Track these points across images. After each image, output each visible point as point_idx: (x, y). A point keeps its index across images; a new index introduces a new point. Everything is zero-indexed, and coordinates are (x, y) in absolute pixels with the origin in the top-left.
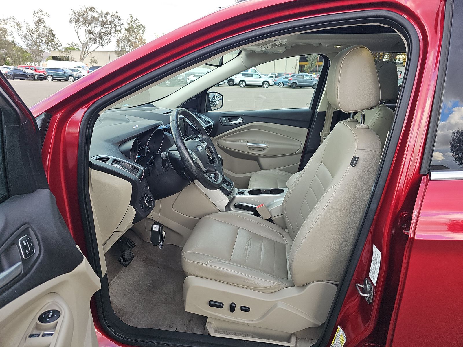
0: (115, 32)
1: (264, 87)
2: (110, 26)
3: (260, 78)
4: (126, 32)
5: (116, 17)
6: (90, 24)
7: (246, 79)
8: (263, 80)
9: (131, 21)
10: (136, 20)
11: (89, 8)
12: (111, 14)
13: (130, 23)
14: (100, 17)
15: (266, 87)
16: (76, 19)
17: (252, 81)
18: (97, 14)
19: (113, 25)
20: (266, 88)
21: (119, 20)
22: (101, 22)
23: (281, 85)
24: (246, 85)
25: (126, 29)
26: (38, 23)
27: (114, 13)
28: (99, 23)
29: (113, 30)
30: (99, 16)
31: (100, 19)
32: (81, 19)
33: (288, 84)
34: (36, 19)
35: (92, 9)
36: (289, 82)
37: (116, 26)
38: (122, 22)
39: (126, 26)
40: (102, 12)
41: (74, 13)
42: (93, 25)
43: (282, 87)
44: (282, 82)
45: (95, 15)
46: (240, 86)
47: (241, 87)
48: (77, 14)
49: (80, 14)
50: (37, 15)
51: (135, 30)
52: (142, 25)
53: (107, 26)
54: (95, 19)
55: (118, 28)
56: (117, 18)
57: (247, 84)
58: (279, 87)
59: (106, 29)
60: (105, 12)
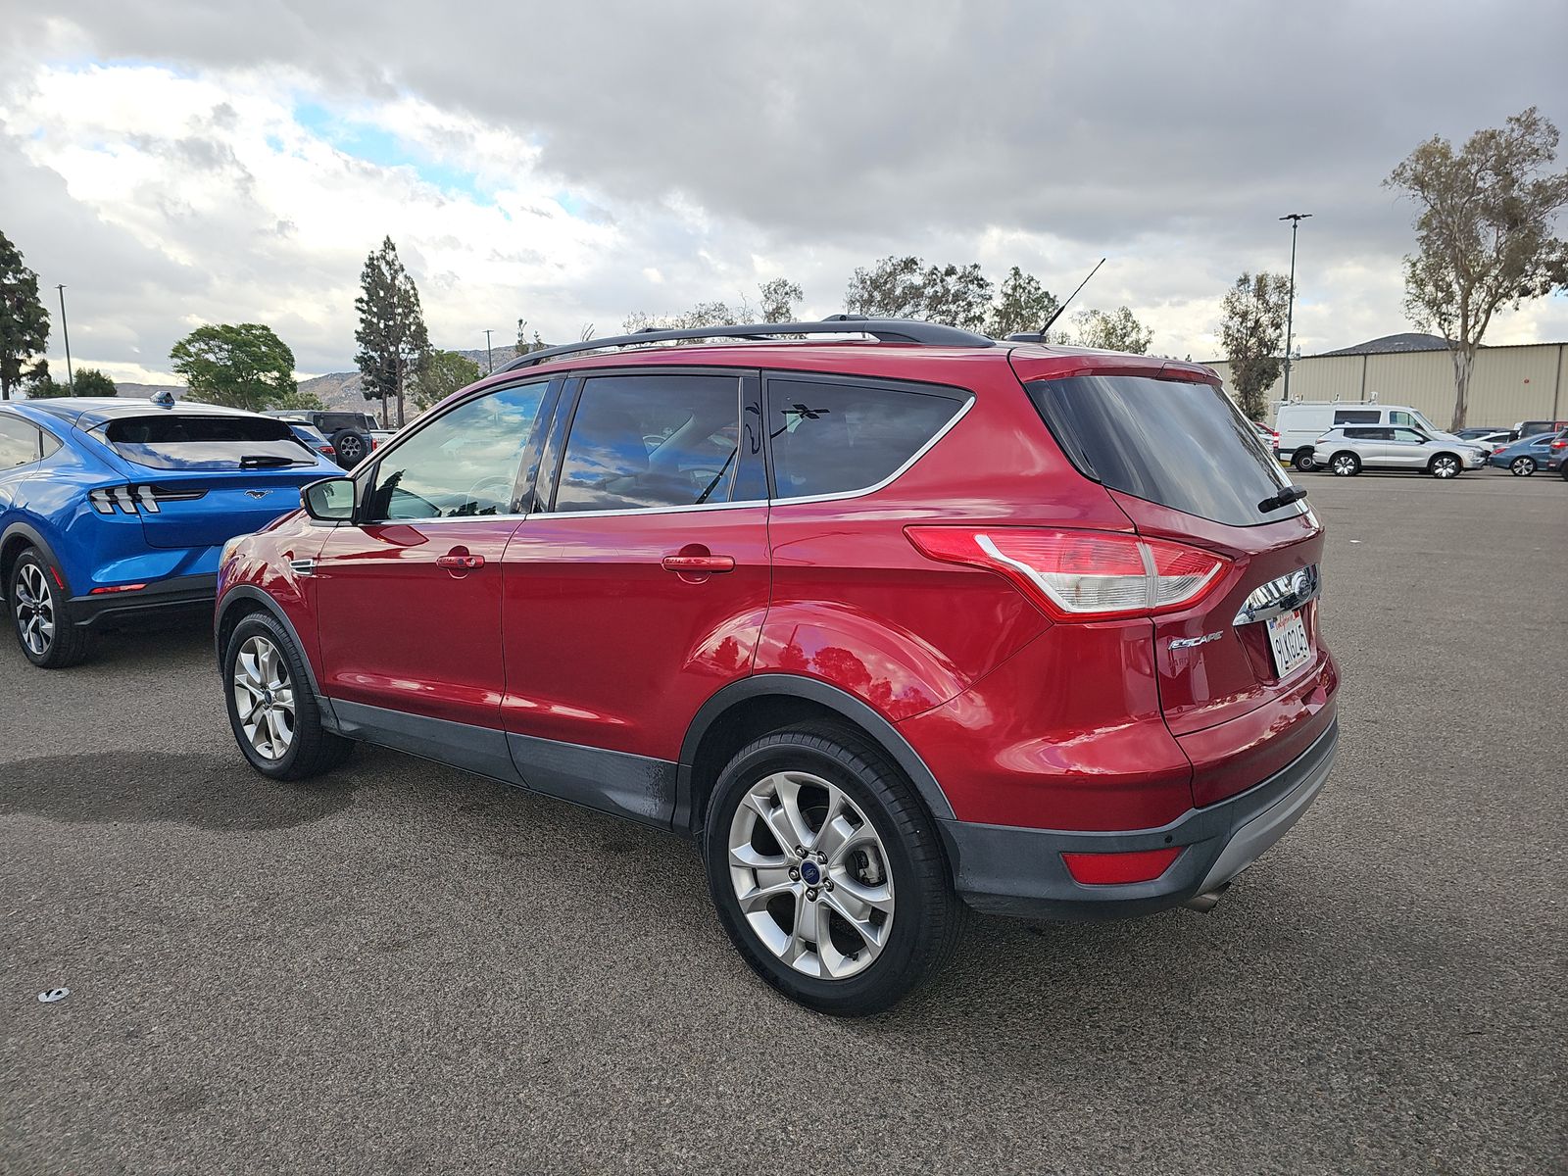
0: (966, 322)
1: (1438, 477)
2: (953, 308)
3: (1422, 443)
4: (997, 319)
5: (972, 282)
6: (899, 307)
7: (1360, 446)
8: (1431, 449)
9: (1014, 288)
10: (1029, 283)
11: (903, 264)
12: (960, 271)
13: (1010, 292)
14: (929, 284)
15: (1444, 475)
16: (866, 296)
17: (1386, 454)
18: (922, 278)
19: (962, 304)
20: (1446, 478)
21: (981, 286)
22: (930, 298)
23: (1523, 467)
24: (1359, 469)
25: (997, 311)
26: (774, 315)
27: (969, 269)
28: (924, 302)
29: (961, 317)
30: (927, 282)
31: (929, 291)
32: (877, 296)
33: (1548, 463)
34: (770, 307)
35: (909, 265)
36: (1553, 456)
37: (970, 304)
38: (988, 291)
39: (999, 302)
40: (936, 269)
41: (863, 282)
42: (907, 309)
43: (1529, 475)
44: (1527, 457)
45: (917, 280)
46: (1336, 472)
47: (1338, 475)
48: (869, 282)
49: (876, 284)
50: (774, 296)
51: (1024, 312)
52: (1047, 293)
53: (944, 308)
54: (915, 292)
55: (976, 311)
56: (976, 282)
57: (1363, 464)
58: (1516, 475)
59: (942, 317)
60: (942, 269)
